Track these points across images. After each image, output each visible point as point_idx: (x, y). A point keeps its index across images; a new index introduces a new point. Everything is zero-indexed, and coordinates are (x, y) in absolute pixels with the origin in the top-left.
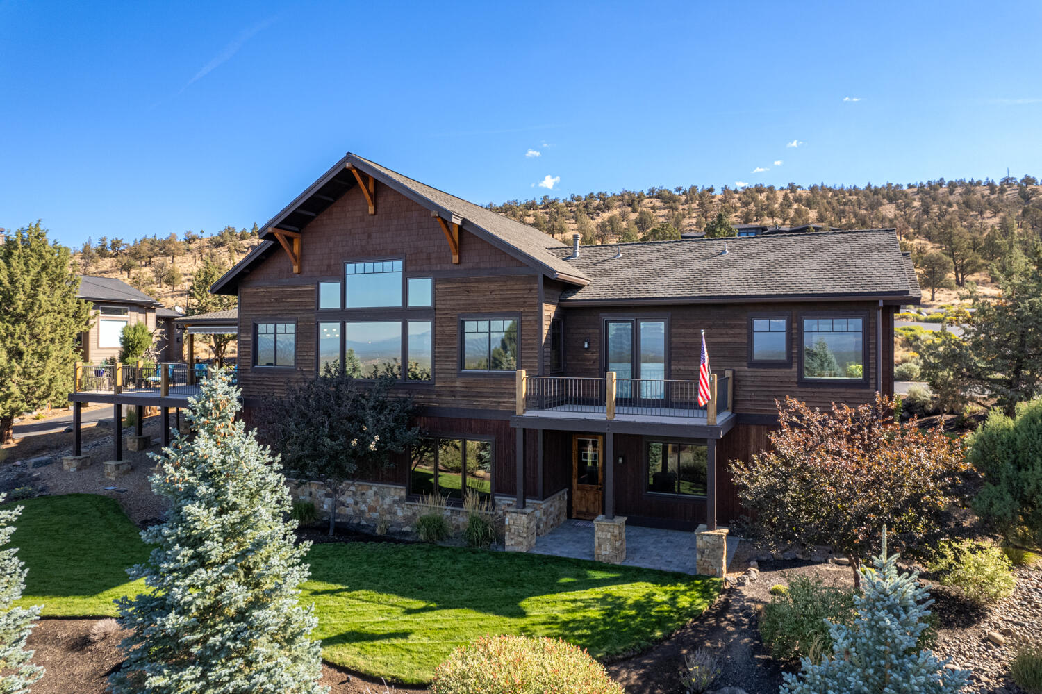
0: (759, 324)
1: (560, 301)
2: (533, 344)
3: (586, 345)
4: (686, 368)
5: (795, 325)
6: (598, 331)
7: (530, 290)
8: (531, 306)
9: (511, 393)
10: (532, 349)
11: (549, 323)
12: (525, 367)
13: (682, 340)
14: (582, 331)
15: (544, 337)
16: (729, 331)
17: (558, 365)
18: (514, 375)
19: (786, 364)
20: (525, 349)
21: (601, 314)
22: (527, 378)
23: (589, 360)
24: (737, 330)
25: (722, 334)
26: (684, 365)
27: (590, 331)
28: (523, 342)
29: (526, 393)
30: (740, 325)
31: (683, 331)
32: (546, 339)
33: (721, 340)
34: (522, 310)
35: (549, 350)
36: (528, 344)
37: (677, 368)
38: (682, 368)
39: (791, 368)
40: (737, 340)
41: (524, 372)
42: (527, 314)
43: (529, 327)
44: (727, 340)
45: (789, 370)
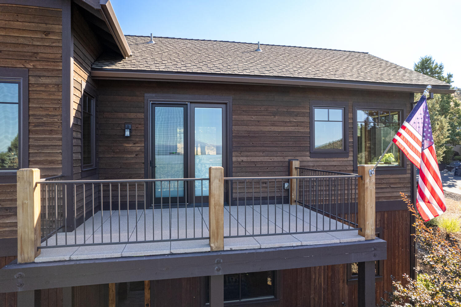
0: (319, 114)
1: (92, 69)
2: (53, 123)
3: (127, 133)
4: (249, 159)
5: (350, 115)
6: (142, 116)
7: (47, 33)
8: (47, 60)
9: (7, 209)
10: (51, 132)
11: (79, 95)
12: (36, 164)
13: (245, 128)
14: (122, 115)
15: (73, 113)
16: (292, 119)
17: (86, 159)
18: (13, 178)
19: (344, 153)
20: (36, 132)
21: (146, 95)
22: (43, 185)
23: (131, 152)
24: (299, 119)
25: (286, 122)
26: (247, 156)
27: (132, 115)
28: (32, 119)
29: (42, 215)
30: (303, 113)
31: (245, 118)
32: (75, 117)
33: (286, 129)
34: (30, 66)
35: (79, 136)
36: (44, 124)
37: (240, 159)
38: (245, 159)
39: (348, 157)
40: (301, 129)
41: (37, 173)
42: (38, 73)
43: (44, 96)
44: (291, 129)
45: (346, 159)
